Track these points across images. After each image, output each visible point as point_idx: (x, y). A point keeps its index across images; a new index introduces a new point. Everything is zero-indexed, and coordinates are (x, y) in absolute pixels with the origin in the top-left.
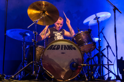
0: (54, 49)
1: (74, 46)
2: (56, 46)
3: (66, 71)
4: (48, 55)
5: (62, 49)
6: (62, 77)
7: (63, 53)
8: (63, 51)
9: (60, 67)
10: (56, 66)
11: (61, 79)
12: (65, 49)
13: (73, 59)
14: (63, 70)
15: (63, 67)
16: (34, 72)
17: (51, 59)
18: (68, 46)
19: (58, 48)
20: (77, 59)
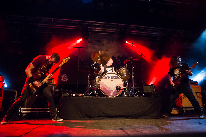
0: (107, 78)
1: (118, 77)
2: (108, 77)
3: (114, 91)
4: (103, 82)
5: (111, 78)
6: (111, 95)
7: (112, 81)
8: (112, 79)
9: (110, 89)
10: (108, 88)
11: (111, 96)
12: (113, 78)
13: (118, 84)
14: (112, 91)
15: (112, 89)
16: (95, 92)
17: (105, 84)
18: (115, 77)
19: (109, 78)
20: (120, 84)
